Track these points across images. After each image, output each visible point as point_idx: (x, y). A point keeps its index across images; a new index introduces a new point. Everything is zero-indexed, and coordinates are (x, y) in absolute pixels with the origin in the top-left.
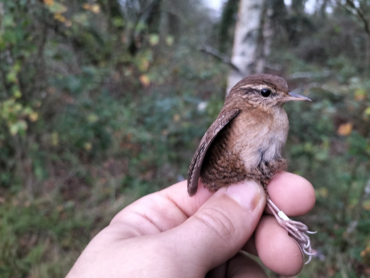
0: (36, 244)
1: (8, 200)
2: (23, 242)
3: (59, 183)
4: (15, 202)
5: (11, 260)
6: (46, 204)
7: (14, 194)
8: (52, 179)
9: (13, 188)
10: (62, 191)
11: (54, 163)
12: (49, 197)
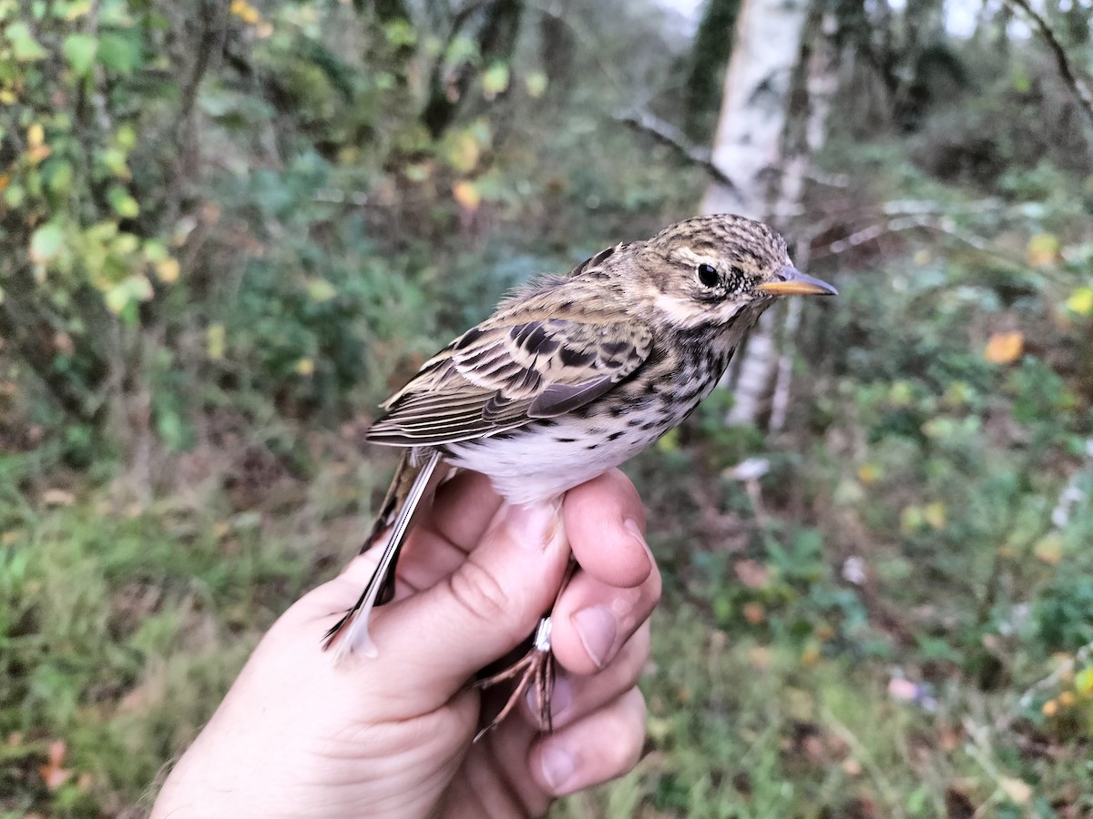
0: (157, 608)
1: (83, 500)
2: (124, 604)
3: (223, 464)
4: (100, 506)
5: (93, 643)
6: (184, 515)
7: (98, 483)
8: (204, 450)
9: (97, 469)
10: (229, 484)
11: (209, 409)
12: (194, 496)
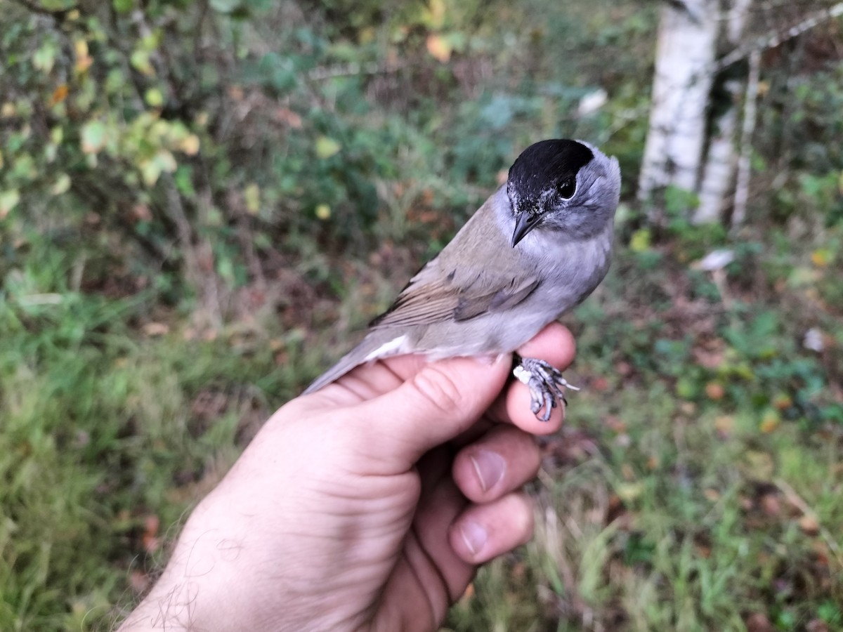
0: (223, 411)
1: (174, 329)
2: (198, 407)
3: (273, 294)
4: (187, 334)
5: (177, 440)
6: (249, 335)
7: (184, 316)
8: (260, 284)
9: (184, 304)
10: (281, 309)
11: (262, 254)
12: (256, 320)
